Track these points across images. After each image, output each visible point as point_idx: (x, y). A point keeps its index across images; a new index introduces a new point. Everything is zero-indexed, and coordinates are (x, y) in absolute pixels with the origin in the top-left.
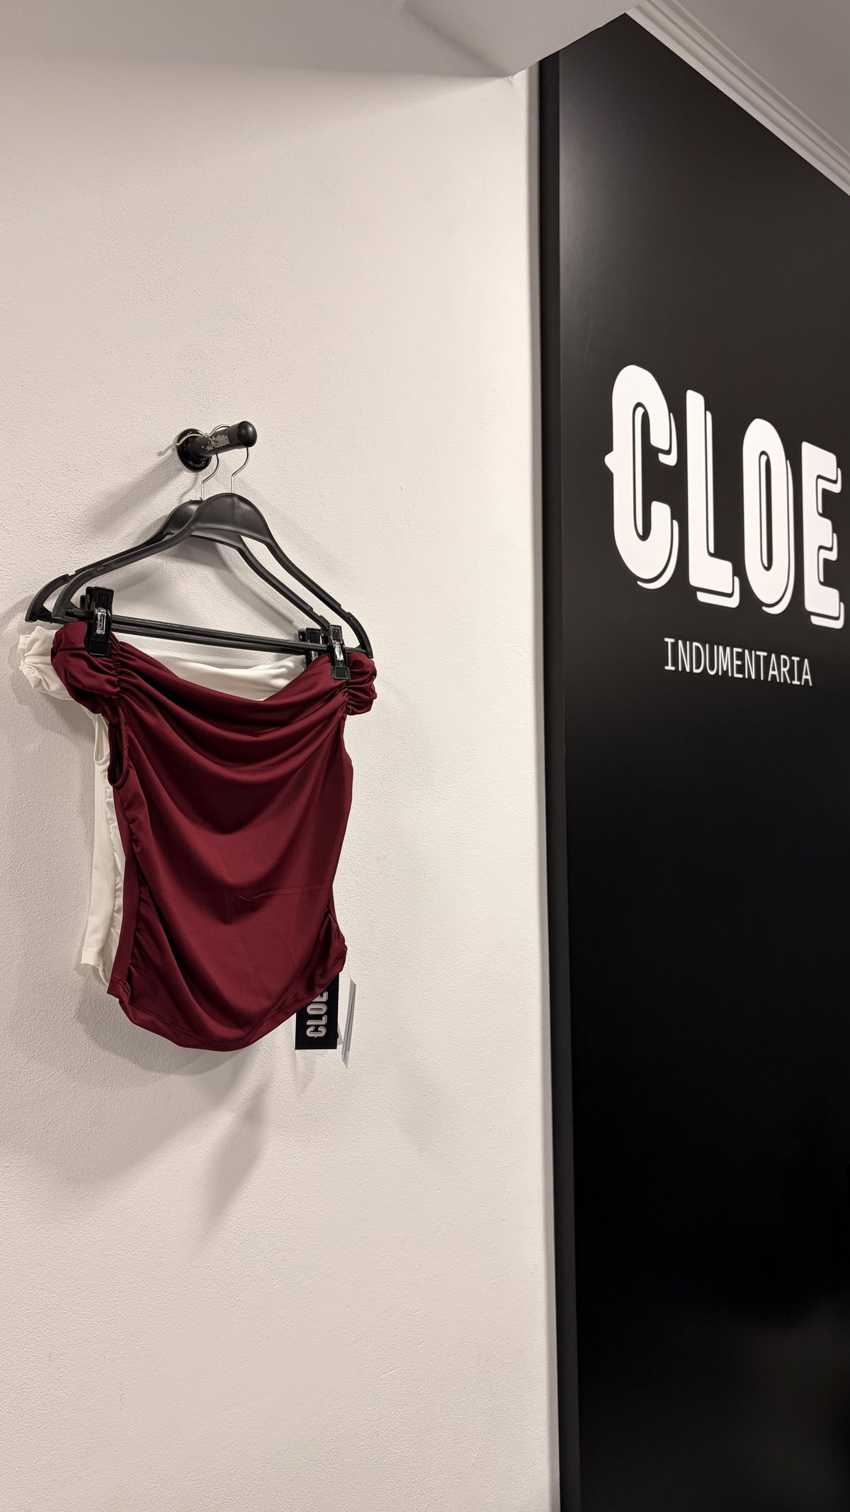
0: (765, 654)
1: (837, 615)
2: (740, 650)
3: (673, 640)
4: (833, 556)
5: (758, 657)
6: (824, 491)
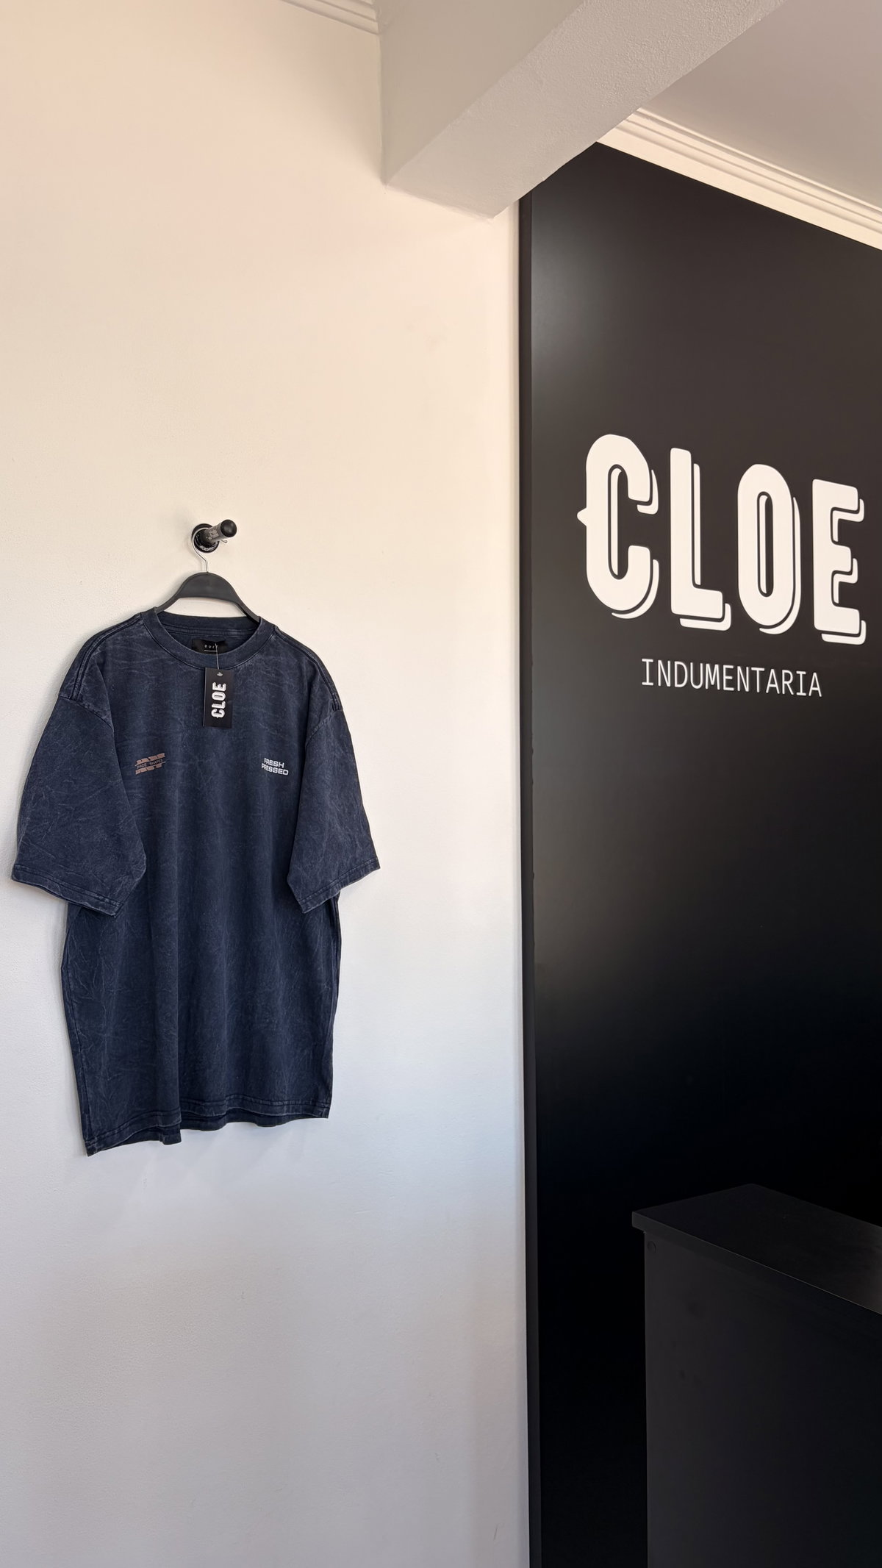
0: (763, 669)
1: (857, 632)
2: (732, 667)
3: (652, 661)
4: (853, 579)
5: (753, 674)
6: (841, 522)
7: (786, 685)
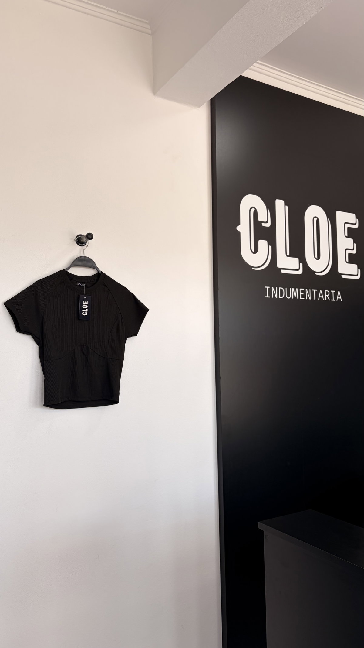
0: (316, 290)
1: (357, 274)
2: (303, 289)
3: (269, 287)
4: (354, 252)
5: (312, 292)
6: (349, 228)
7: (327, 297)
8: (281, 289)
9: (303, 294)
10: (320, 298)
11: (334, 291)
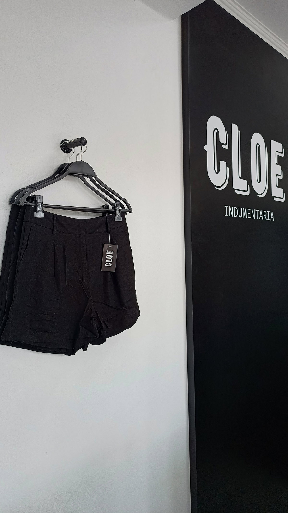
0: (258, 210)
1: (283, 197)
2: (250, 209)
3: (227, 206)
4: (281, 178)
5: (256, 212)
6: (278, 156)
7: (265, 216)
8: (235, 208)
9: (250, 213)
10: (261, 217)
11: (269, 212)
